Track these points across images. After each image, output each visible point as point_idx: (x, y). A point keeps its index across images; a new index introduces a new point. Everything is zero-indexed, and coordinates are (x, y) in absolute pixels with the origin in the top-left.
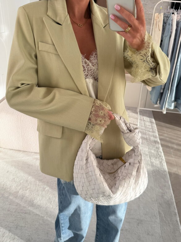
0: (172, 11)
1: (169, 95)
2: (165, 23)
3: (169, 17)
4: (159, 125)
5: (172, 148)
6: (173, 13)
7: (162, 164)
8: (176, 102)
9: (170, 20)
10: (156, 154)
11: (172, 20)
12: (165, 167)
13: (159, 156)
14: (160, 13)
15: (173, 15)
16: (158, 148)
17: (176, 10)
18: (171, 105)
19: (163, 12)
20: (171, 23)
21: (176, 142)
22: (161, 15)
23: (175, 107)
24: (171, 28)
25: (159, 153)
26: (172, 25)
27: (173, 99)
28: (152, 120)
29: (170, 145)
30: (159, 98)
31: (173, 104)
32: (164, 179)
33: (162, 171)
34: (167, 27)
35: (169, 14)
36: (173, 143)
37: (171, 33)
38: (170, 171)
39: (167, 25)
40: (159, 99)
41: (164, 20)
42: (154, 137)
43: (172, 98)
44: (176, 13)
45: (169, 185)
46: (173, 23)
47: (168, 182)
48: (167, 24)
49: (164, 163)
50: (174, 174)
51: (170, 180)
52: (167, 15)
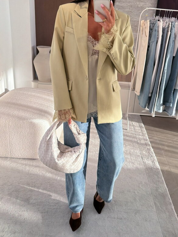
0: (157, 18)
1: (157, 98)
2: (151, 30)
3: (155, 24)
4: (148, 130)
5: (163, 149)
6: (159, 20)
7: (154, 163)
8: (164, 106)
9: (156, 26)
10: (147, 155)
11: (158, 27)
12: (157, 165)
13: (150, 156)
14: (146, 20)
15: (159, 22)
16: (149, 150)
17: (162, 17)
18: (160, 108)
19: (148, 19)
20: (157, 29)
21: (166, 143)
22: (147, 22)
23: (164, 110)
24: (157, 34)
25: (151, 154)
26: (158, 31)
27: (162, 102)
28: (141, 125)
29: (160, 147)
30: (147, 102)
31: (162, 107)
32: (157, 176)
33: (155, 169)
34: (154, 33)
35: (155, 21)
36: (163, 145)
37: (158, 38)
38: (163, 169)
39: (153, 32)
40: (147, 104)
41: (150, 26)
42: (144, 139)
43: (160, 101)
44: (161, 20)
45: (163, 181)
46: (159, 29)
47: (161, 178)
48: (154, 30)
49: (156, 162)
50: (167, 171)
51: (163, 176)
52: (153, 22)
